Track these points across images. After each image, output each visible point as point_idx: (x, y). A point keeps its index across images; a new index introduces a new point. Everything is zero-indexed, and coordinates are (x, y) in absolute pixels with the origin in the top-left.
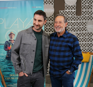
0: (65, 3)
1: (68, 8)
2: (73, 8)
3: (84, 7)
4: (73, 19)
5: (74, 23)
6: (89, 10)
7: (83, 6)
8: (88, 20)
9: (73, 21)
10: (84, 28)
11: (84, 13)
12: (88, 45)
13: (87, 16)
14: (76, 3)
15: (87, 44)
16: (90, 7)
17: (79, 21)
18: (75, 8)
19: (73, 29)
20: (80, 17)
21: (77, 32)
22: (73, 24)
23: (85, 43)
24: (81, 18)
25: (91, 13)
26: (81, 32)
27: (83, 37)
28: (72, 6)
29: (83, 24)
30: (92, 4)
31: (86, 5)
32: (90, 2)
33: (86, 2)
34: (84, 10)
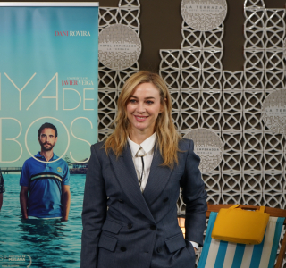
0: (182, 19)
1: (192, 39)
2: (213, 39)
3: (254, 39)
4: (212, 80)
5: (217, 95)
6: (271, 49)
7: (249, 34)
8: (269, 86)
9: (211, 91)
10: (253, 115)
11: (254, 59)
12: (267, 182)
13: (264, 70)
14: (224, 22)
15: (263, 175)
16: (275, 39)
17: (232, 91)
18: (219, 40)
19: (211, 121)
20: (238, 75)
21: (227, 132)
22: (211, 100)
23: (256, 172)
24: (243, 80)
25: (281, 60)
26: (243, 131)
27: (246, 152)
28: (208, 33)
29: (247, 100)
30: (282, 29)
31: (260, 29)
32: (275, 18)
33: (260, 19)
34: (254, 50)
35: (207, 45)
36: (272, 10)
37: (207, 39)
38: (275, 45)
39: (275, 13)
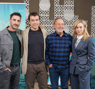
1: (42, 12)
3: (57, 13)
4: (47, 23)
7: (55, 11)
9: (47, 25)
14: (50, 9)
17: (52, 25)
18: (48, 13)
20: (53, 22)
25: (63, 18)
28: (46, 11)
30: (63, 10)
31: (58, 10)
32: (62, 8)
33: (58, 8)
34: (57, 15)
35: (45, 14)
37: (45, 13)
38: (62, 14)
39: (62, 7)
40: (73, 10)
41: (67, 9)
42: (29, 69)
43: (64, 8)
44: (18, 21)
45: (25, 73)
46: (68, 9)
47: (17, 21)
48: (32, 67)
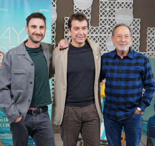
3: (103, 13)
6: (110, 18)
7: (101, 11)
8: (109, 33)
10: (103, 45)
11: (103, 22)
13: (107, 26)
14: (92, 6)
17: (94, 35)
18: (89, 13)
20: (97, 28)
24: (99, 31)
25: (114, 22)
28: (85, 11)
30: (115, 9)
31: (106, 9)
32: (112, 5)
33: (106, 5)
34: (103, 18)
36: (111, 1)
38: (112, 16)
39: (112, 3)
40: (132, 10)
41: (120, 8)
42: (68, 116)
43: (116, 5)
44: (41, 27)
45: (59, 123)
46: (123, 7)
47: (38, 28)
48: (73, 111)
